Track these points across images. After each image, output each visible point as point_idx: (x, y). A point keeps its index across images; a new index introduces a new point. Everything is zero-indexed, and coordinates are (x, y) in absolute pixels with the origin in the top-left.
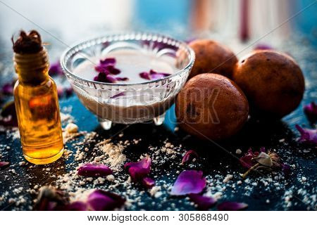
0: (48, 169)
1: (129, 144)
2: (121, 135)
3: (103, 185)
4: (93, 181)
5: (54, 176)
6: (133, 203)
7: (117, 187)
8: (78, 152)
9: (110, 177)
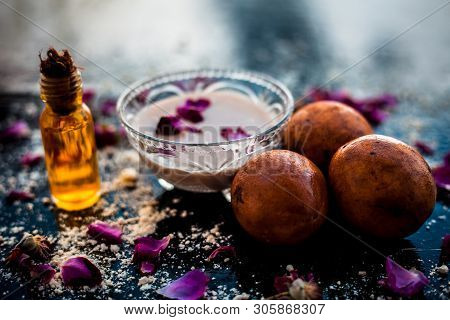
0: (65, 216)
1: (174, 215)
2: (176, 201)
3: (101, 253)
4: (96, 245)
5: (64, 226)
6: (110, 287)
7: (112, 262)
8: (113, 205)
9: (114, 248)
